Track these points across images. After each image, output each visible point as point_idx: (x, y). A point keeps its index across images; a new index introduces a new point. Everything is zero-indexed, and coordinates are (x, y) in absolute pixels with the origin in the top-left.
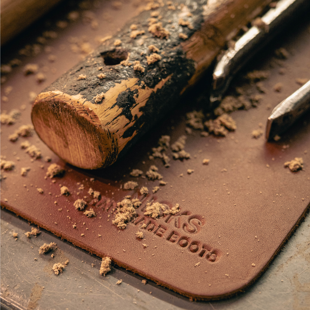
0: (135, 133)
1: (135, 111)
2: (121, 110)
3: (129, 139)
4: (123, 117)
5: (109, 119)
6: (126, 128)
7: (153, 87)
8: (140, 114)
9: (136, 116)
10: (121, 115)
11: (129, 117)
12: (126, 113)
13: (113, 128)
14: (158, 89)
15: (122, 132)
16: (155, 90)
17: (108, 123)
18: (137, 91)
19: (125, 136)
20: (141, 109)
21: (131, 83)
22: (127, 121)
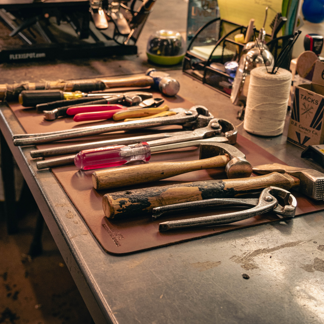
0: (121, 212)
1: (123, 206)
2: (119, 204)
3: (119, 212)
4: (119, 206)
5: (114, 204)
6: (119, 209)
7: (133, 203)
8: (125, 208)
9: (123, 208)
10: (119, 205)
11: (121, 207)
12: (121, 205)
13: (115, 207)
14: (134, 205)
15: (117, 209)
16: (133, 204)
17: (114, 205)
18: (127, 202)
19: (118, 210)
20: (126, 207)
21: (127, 199)
22: (120, 207)
